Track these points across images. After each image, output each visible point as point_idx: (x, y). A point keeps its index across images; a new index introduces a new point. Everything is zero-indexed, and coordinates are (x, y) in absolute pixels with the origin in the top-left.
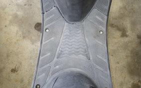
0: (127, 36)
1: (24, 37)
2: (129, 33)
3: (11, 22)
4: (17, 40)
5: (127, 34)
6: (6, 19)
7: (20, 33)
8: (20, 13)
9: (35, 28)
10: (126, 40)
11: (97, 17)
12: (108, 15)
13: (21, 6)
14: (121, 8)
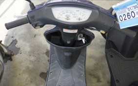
0: (101, 82)
1: (31, 82)
2: (102, 79)
3: (24, 71)
4: (26, 84)
5: (101, 80)
6: (21, 70)
7: (29, 79)
8: (31, 66)
9: (40, 75)
10: (101, 84)
11: (79, 66)
12: (85, 66)
13: (32, 61)
14: (95, 64)
